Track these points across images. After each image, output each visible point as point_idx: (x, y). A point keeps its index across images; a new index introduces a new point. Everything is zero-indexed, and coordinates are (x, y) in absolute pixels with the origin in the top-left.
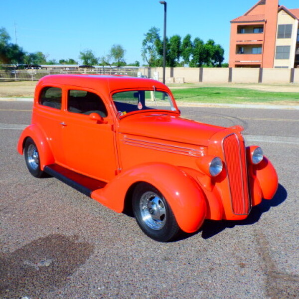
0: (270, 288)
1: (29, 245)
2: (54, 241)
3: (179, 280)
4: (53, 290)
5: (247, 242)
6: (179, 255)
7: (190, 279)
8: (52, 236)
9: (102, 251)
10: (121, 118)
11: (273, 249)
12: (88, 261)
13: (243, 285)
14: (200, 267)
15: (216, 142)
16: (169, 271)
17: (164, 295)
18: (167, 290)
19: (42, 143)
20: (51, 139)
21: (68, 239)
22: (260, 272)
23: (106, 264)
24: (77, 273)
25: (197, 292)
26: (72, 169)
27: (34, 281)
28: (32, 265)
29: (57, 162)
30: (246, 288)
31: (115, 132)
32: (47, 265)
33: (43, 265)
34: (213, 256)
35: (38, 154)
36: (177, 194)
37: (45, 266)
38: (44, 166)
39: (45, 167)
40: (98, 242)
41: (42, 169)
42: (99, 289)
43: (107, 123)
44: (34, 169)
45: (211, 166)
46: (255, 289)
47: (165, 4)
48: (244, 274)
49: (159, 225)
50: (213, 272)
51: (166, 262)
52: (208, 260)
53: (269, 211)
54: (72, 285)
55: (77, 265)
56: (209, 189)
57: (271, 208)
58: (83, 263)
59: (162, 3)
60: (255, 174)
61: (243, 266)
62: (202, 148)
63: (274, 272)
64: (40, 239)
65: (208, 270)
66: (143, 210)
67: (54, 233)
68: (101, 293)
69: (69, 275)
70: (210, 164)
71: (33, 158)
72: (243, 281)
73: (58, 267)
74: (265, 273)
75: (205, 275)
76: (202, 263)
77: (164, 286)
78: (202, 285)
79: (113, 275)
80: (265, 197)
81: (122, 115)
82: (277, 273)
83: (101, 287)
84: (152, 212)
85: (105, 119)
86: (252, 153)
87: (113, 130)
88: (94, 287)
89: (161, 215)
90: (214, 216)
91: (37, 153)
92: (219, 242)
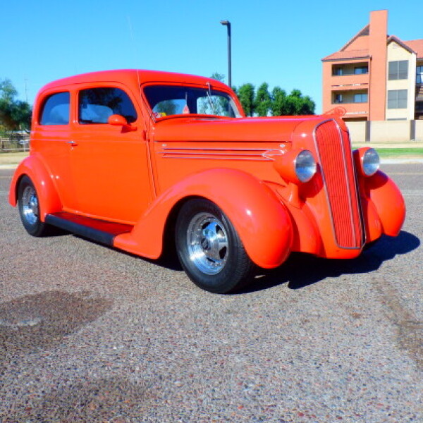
0: (406, 340)
1: (7, 303)
2: (48, 298)
3: (250, 335)
4: (35, 351)
5: (362, 290)
6: (251, 307)
7: (270, 333)
8: (47, 293)
9: (125, 306)
10: (158, 121)
11: (405, 297)
12: (101, 318)
13: (359, 337)
14: (287, 319)
15: (304, 135)
16: (235, 325)
17: (225, 352)
18: (229, 346)
19: (43, 183)
20: (57, 177)
21: (73, 296)
22: (387, 322)
23: (130, 320)
24: (80, 332)
25: (281, 348)
26: (88, 215)
27: (6, 343)
28: (8, 324)
29: (65, 209)
30: (364, 340)
31: (149, 141)
32: (32, 324)
33: (26, 325)
34: (307, 307)
35: (38, 201)
36: (249, 212)
37: (29, 325)
38: (45, 214)
39: (47, 216)
40: (119, 298)
41: (43, 220)
42: (115, 348)
43: (135, 130)
44: (32, 223)
45: (297, 165)
46: (379, 341)
47: (228, 25)
48: (360, 325)
49: (218, 267)
50: (309, 324)
51: (229, 315)
52: (299, 311)
53: (394, 259)
54: (70, 345)
55: (82, 323)
56: (297, 204)
57: (397, 256)
58: (91, 320)
59: (224, 24)
60: (368, 195)
61: (357, 316)
62: (282, 146)
63: (410, 322)
64: (26, 297)
65: (299, 322)
66: (192, 246)
67: (51, 289)
68: (117, 353)
69: (67, 334)
70: (295, 161)
71: (30, 207)
72: (359, 333)
73: (50, 326)
74: (395, 323)
75: (295, 328)
76: (288, 315)
77: (225, 342)
78: (289, 339)
79: (140, 333)
80: (387, 232)
81: (159, 116)
82: (414, 323)
83: (117, 345)
84: (205, 246)
85: (133, 125)
86: (362, 158)
87: (145, 138)
88: (107, 346)
89: (220, 248)
90: (306, 246)
91: (35, 200)
92: (316, 293)
